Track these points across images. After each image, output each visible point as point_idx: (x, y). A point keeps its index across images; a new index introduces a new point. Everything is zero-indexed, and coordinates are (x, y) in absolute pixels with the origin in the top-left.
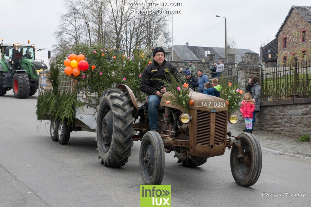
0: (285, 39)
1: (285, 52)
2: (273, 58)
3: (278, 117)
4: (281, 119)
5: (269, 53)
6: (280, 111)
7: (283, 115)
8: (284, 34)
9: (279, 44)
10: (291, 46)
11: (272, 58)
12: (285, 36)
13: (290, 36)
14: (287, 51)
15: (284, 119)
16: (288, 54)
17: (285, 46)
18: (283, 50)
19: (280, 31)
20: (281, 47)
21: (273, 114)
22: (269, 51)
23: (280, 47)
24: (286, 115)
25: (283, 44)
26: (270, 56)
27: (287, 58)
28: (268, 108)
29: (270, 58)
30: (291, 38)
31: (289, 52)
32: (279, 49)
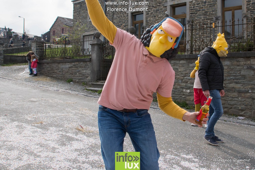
0: (54, 31)
2: (48, 40)
3: (55, 69)
4: (57, 70)
5: (46, 37)
6: (56, 66)
7: (58, 68)
8: (54, 29)
9: (51, 33)
12: (54, 30)
13: (56, 30)
15: (59, 70)
17: (54, 35)
19: (52, 28)
20: (52, 35)
21: (52, 67)
22: (46, 36)
24: (60, 68)
25: (53, 33)
26: (46, 39)
28: (49, 64)
30: (57, 31)
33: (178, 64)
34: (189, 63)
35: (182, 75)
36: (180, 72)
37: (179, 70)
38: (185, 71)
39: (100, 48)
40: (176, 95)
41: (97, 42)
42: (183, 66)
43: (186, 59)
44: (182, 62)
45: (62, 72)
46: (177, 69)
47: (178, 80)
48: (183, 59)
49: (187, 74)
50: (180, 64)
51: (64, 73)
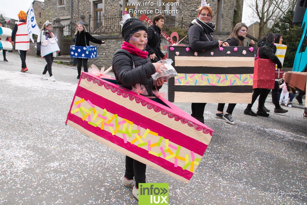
33: (111, 42)
34: (117, 41)
35: (113, 50)
36: (112, 47)
37: (112, 46)
38: (115, 47)
39: (60, 30)
40: (109, 64)
41: (58, 25)
42: (114, 44)
43: (116, 38)
44: (113, 40)
45: (33, 49)
46: (110, 46)
47: (111, 53)
48: (114, 39)
49: (116, 49)
50: (112, 42)
51: (34, 50)
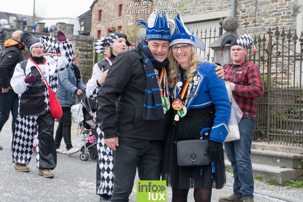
0: (100, 11)
1: (99, 26)
2: (86, 31)
5: (82, 26)
8: (99, 6)
9: (93, 16)
10: (106, 19)
11: (84, 32)
13: (106, 8)
14: (102, 25)
16: (103, 29)
17: (100, 19)
18: (97, 23)
19: (95, 3)
22: (82, 23)
23: (94, 19)
25: (97, 17)
26: (82, 29)
27: (102, 32)
29: (82, 31)
30: (107, 11)
31: (104, 26)
32: (93, 22)
